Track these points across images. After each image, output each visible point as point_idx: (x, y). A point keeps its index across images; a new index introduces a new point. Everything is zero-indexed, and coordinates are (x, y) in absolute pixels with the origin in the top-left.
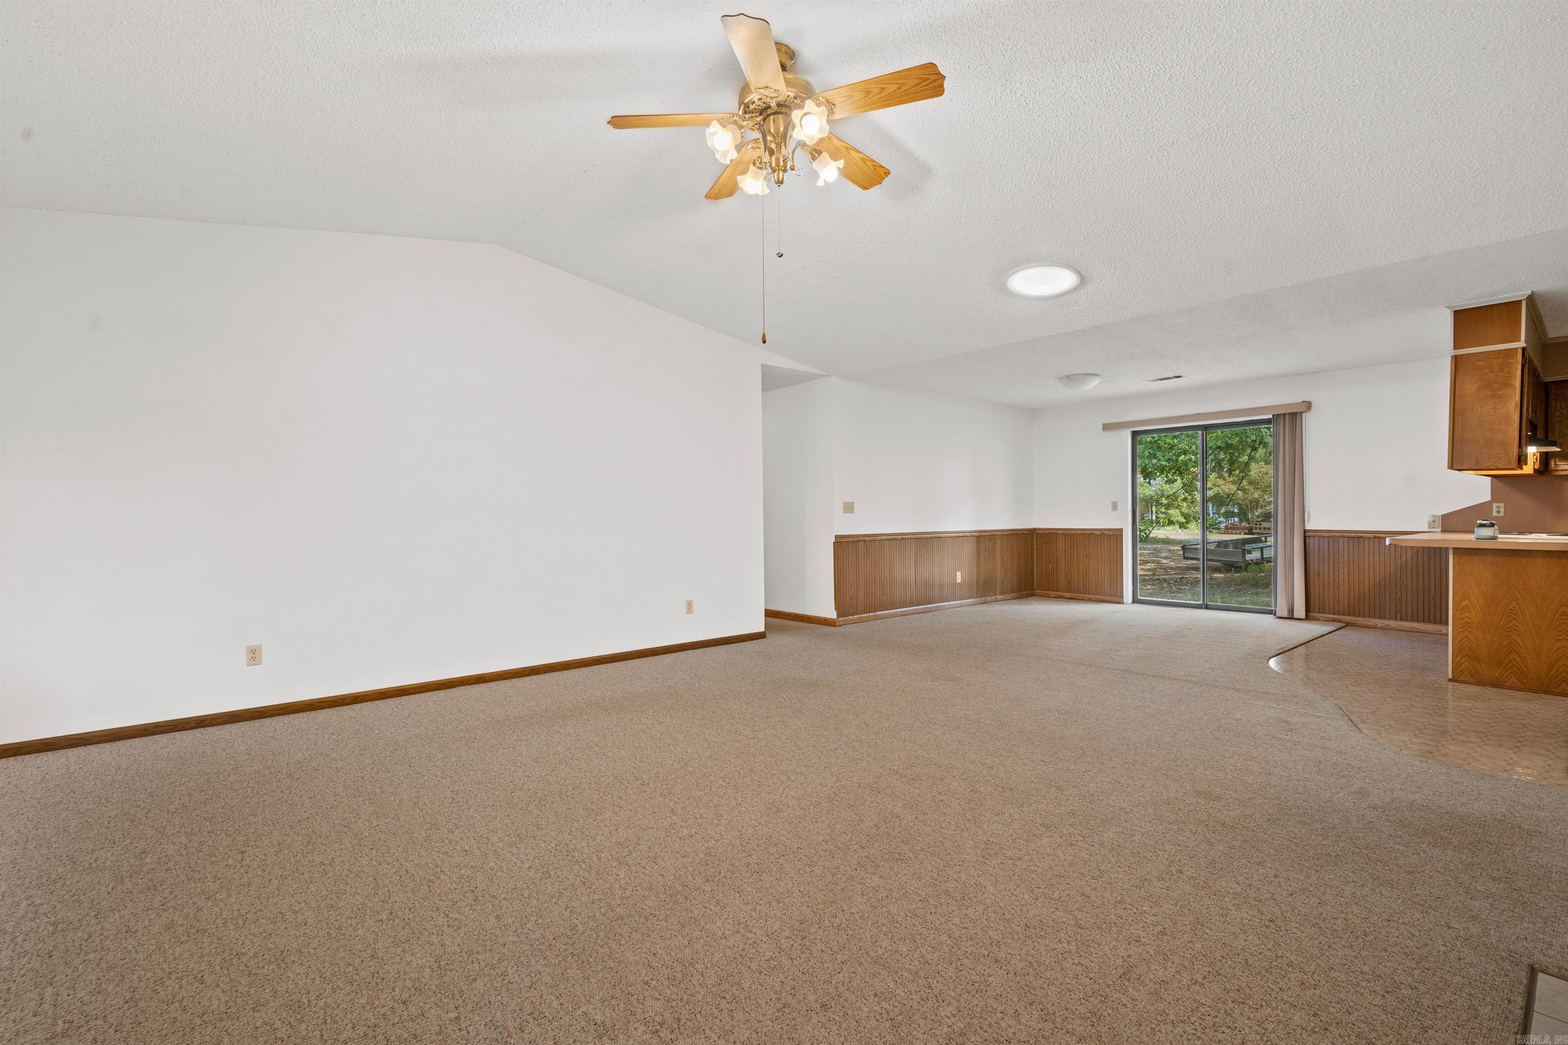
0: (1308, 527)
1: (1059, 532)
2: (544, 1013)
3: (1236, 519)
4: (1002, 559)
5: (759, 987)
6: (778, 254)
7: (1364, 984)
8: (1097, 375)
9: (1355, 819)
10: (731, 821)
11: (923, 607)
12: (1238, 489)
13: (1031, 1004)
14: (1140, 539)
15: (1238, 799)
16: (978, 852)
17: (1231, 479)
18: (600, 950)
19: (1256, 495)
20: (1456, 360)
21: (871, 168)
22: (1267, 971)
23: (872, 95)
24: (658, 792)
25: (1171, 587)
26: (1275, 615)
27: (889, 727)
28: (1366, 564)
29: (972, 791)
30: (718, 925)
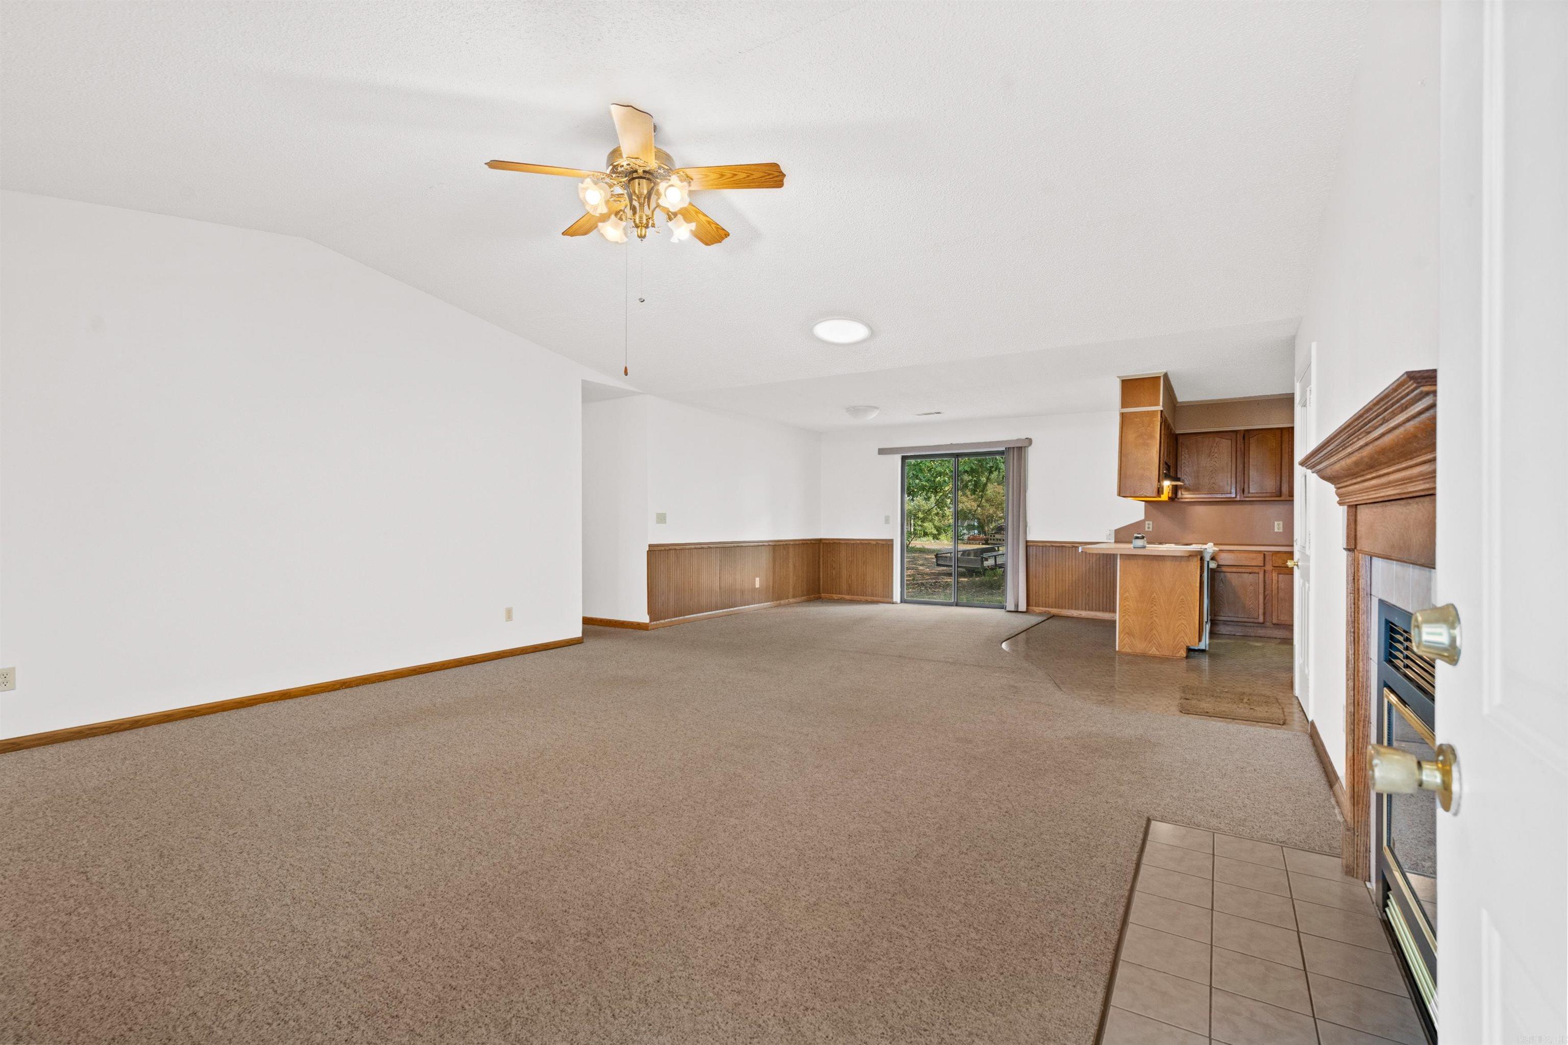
0: (1029, 539)
1: (841, 542)
2: (483, 944)
3: (976, 532)
4: (794, 566)
5: (660, 900)
6: (640, 299)
7: (1060, 839)
8: (877, 408)
9: (1057, 746)
10: (599, 794)
11: (726, 610)
12: (978, 506)
13: (859, 881)
14: (905, 548)
15: (984, 741)
16: (807, 793)
17: (973, 497)
18: (515, 896)
19: (991, 512)
20: (1123, 416)
21: (714, 229)
22: (1005, 840)
23: (724, 178)
24: (523, 777)
25: (927, 590)
26: (1006, 609)
27: (718, 711)
28: (1067, 567)
29: (796, 752)
30: (612, 866)
